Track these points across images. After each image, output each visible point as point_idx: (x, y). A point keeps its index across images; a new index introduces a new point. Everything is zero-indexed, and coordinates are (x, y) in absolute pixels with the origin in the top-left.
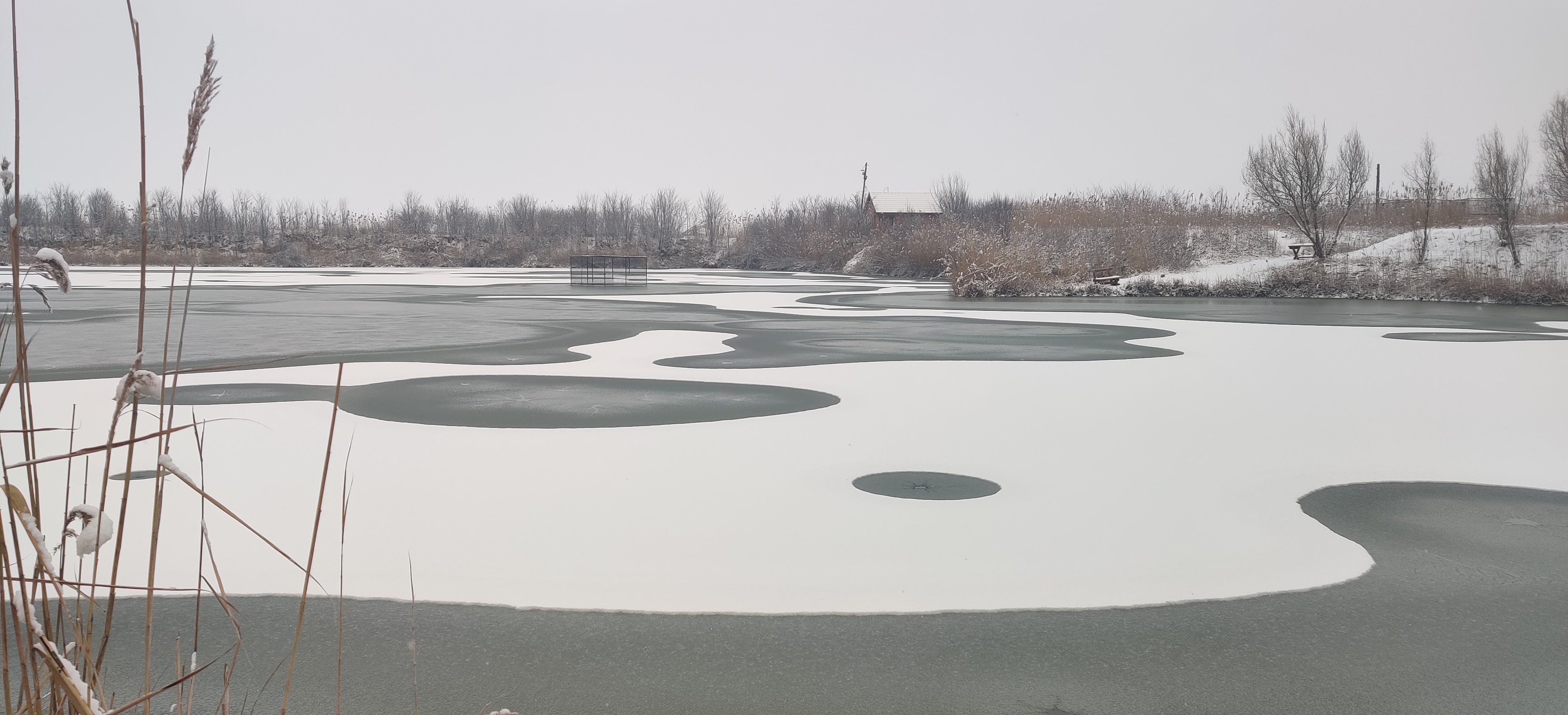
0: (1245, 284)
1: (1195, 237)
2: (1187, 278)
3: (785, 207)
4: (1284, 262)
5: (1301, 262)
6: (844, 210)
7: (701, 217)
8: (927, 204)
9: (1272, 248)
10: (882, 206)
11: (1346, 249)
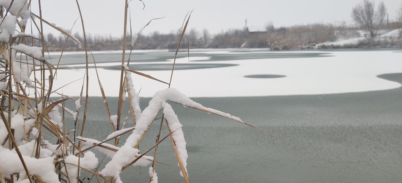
0: (351, 44)
1: (337, 33)
2: (335, 44)
3: (225, 31)
4: (362, 39)
5: (367, 38)
6: (241, 31)
7: (202, 35)
8: (263, 29)
9: (359, 35)
10: (251, 30)
11: (379, 35)
